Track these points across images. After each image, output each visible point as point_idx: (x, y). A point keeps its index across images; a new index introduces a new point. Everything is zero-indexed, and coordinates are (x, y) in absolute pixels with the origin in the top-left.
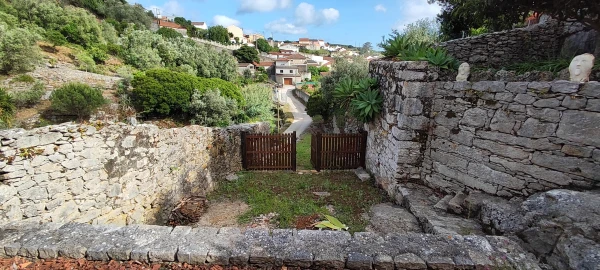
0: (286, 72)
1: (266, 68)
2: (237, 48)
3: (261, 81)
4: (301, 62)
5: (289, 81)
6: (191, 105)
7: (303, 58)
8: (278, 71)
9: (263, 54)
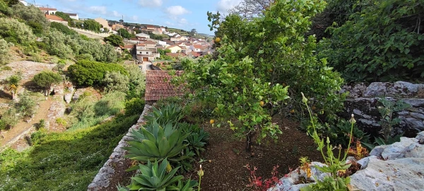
0: (144, 53)
1: (129, 49)
2: (107, 35)
3: (126, 59)
4: (153, 46)
5: (147, 59)
6: (105, 80)
7: (154, 43)
8: (138, 53)
9: (125, 40)
